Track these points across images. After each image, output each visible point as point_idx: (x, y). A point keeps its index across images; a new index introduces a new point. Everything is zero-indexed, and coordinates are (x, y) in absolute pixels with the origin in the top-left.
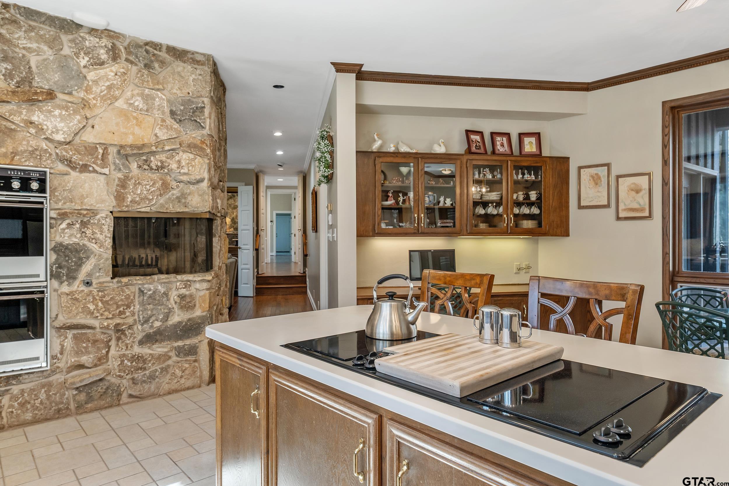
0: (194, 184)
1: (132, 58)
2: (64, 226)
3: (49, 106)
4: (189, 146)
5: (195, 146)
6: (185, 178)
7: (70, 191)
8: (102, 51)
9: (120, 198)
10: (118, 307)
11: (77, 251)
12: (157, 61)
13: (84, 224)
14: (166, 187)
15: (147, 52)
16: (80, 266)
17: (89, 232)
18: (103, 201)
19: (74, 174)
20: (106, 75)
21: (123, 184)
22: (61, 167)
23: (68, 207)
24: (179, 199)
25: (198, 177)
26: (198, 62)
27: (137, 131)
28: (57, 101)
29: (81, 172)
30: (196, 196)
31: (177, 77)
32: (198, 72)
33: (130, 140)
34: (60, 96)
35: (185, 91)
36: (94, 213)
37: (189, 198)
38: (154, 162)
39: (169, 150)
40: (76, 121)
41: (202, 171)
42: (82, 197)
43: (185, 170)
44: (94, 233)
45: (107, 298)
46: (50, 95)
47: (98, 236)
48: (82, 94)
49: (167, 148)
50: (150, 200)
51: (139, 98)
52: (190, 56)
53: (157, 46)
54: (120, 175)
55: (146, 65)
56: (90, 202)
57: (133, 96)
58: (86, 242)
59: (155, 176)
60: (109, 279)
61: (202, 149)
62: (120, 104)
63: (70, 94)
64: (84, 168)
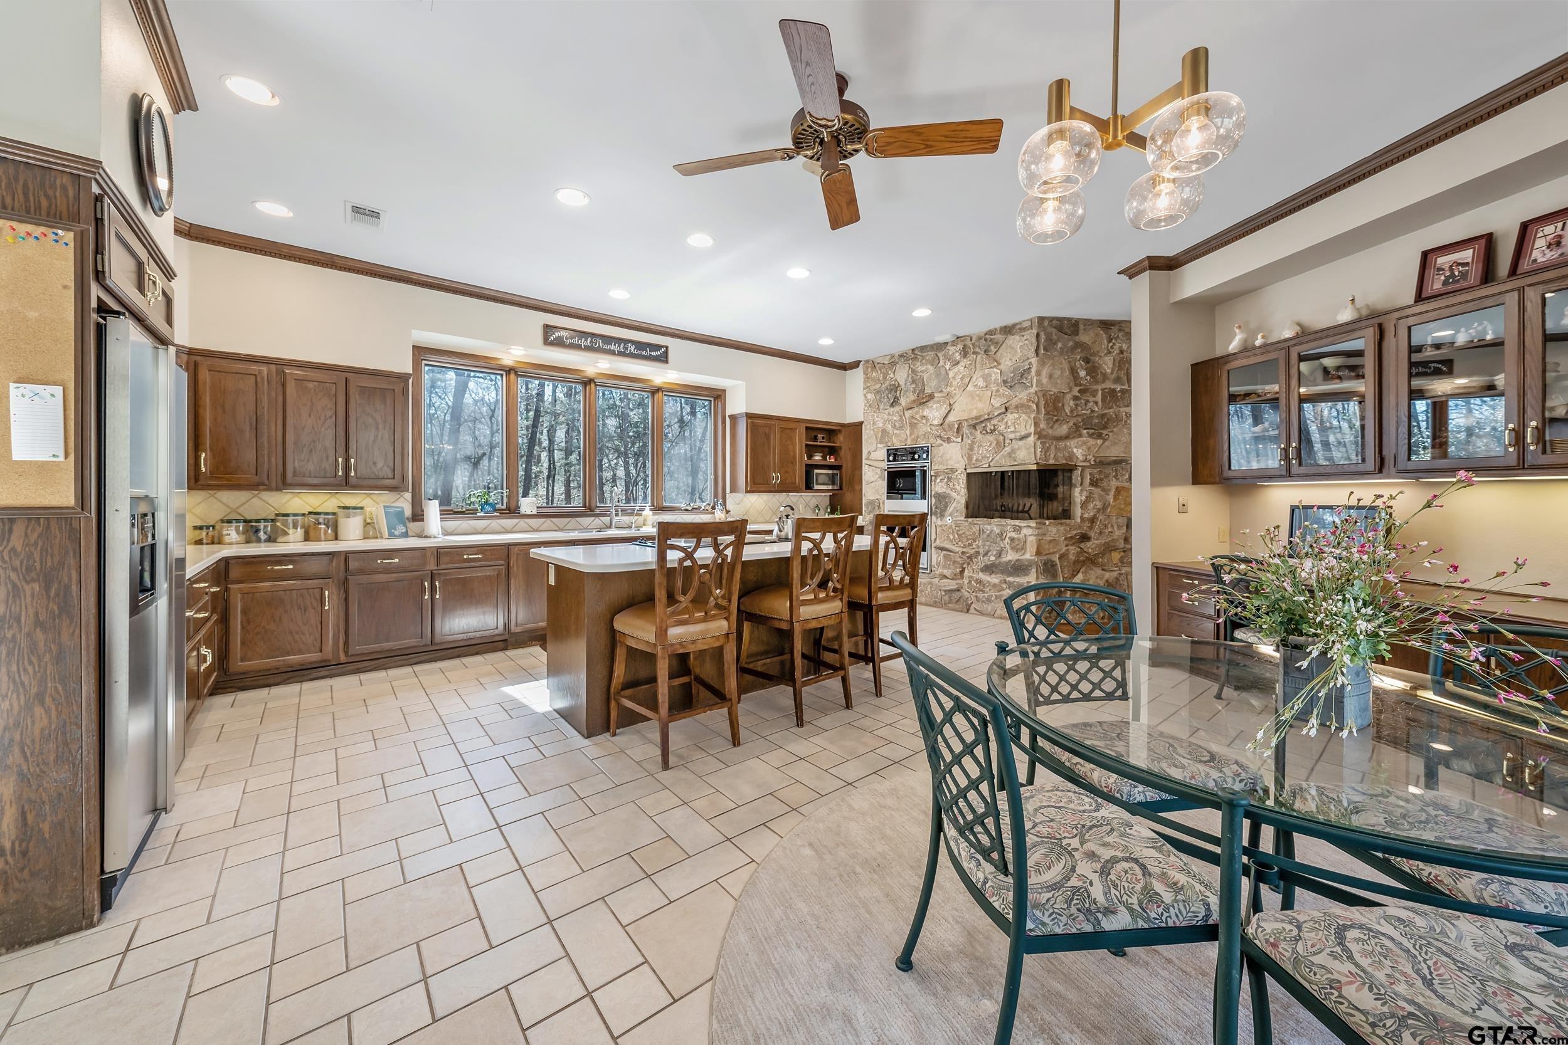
0: (1020, 439)
1: (977, 350)
2: (938, 480)
3: (930, 404)
4: (1017, 407)
5: (1022, 406)
6: (1012, 436)
7: (941, 457)
8: (957, 354)
9: (970, 458)
10: (968, 540)
11: (945, 498)
12: (993, 343)
13: (949, 479)
14: (1001, 445)
15: (986, 340)
16: (946, 507)
17: (951, 484)
18: (958, 462)
19: (945, 444)
20: (959, 370)
21: (971, 449)
22: (939, 441)
23: (941, 467)
24: (1010, 454)
25: (1023, 433)
26: (1024, 329)
27: (979, 405)
28: (935, 399)
29: (948, 443)
30: (1024, 450)
31: (1009, 350)
32: (1025, 337)
33: (974, 414)
34: (936, 395)
35: (1014, 360)
36: (953, 471)
37: (1018, 452)
38: (989, 427)
39: (1000, 414)
40: (944, 409)
41: (1028, 427)
42: (947, 460)
43: (1012, 429)
44: (954, 485)
45: (960, 532)
46: (931, 397)
47: (957, 487)
48: (948, 390)
49: (996, 414)
50: (988, 458)
51: (981, 379)
52: (1018, 327)
53: (991, 332)
54: (969, 442)
55: (985, 351)
56: (952, 464)
57: (977, 379)
58: (949, 491)
59: (991, 438)
60: (963, 518)
61: (1029, 407)
62: (970, 388)
63: (941, 391)
64: (949, 440)
